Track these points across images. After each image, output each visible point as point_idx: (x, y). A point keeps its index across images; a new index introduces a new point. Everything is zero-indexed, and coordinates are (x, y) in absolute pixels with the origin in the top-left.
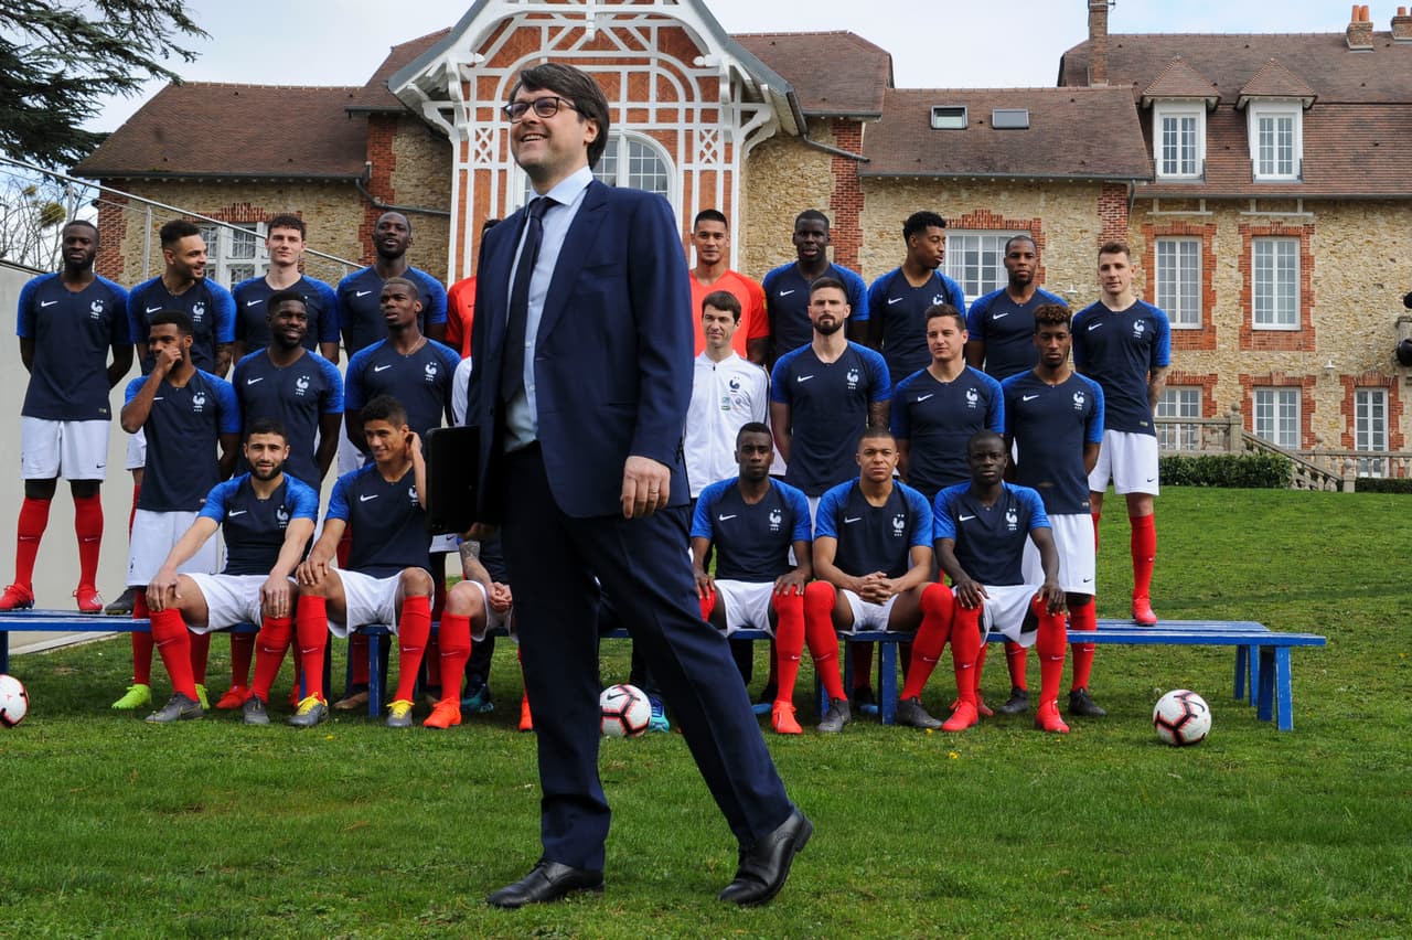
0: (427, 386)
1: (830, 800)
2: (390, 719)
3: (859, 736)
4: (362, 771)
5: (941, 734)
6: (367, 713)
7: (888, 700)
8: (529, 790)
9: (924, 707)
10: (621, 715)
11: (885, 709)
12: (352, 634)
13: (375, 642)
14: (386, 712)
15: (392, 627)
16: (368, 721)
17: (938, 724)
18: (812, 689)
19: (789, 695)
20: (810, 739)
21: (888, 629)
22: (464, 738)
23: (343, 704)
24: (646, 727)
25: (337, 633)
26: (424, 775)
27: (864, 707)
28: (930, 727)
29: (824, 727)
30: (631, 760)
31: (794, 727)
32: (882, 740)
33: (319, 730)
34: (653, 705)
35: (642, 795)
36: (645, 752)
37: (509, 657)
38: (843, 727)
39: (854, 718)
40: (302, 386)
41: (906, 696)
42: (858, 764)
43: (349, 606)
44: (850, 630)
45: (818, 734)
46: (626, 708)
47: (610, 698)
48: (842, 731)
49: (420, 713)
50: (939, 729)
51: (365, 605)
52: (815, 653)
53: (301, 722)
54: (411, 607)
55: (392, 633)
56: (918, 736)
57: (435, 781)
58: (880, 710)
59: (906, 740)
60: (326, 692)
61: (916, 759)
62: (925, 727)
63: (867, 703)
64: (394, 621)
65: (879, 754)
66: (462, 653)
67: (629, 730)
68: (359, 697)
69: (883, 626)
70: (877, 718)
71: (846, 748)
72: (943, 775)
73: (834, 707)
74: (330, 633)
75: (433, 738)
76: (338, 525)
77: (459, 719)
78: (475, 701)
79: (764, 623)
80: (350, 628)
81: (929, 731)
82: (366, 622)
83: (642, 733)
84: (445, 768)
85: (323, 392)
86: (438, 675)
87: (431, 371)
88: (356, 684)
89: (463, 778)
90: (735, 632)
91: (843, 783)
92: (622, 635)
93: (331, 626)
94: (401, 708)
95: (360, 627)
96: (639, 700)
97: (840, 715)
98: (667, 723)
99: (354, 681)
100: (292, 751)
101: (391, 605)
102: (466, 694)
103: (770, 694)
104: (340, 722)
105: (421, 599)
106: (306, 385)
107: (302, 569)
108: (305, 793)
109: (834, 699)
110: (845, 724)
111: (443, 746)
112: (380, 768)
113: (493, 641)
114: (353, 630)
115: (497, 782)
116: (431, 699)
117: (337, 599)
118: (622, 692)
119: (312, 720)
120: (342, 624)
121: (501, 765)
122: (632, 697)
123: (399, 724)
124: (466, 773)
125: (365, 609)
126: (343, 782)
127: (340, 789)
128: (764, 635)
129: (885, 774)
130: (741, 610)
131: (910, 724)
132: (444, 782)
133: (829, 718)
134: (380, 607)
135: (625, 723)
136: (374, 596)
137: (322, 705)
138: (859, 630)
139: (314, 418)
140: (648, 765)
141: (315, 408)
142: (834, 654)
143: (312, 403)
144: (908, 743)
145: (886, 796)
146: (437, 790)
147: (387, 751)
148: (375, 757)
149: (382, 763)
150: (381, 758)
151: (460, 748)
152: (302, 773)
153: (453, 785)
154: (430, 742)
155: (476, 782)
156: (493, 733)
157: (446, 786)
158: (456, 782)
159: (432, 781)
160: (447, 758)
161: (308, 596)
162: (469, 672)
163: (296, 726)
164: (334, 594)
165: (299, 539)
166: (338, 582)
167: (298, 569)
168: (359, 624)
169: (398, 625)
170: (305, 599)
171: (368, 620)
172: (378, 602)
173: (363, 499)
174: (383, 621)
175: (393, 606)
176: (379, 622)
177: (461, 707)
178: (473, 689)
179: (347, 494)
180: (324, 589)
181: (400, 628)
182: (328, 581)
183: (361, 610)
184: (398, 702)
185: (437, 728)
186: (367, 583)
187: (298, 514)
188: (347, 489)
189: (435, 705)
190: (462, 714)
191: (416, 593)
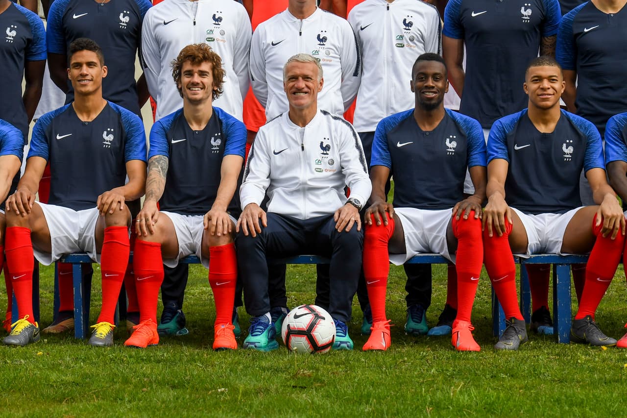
0: (120, 34)
1: (508, 400)
2: (92, 338)
3: (535, 352)
4: (69, 378)
5: (615, 350)
6: (72, 335)
7: (563, 322)
8: (222, 393)
9: (598, 326)
10: (308, 333)
11: (560, 329)
12: (56, 262)
13: (77, 270)
14: (89, 333)
15: (93, 255)
16: (75, 342)
17: (612, 341)
18: (490, 316)
19: (469, 316)
20: (489, 355)
21: (562, 252)
22: (164, 353)
23: (50, 329)
24: (331, 344)
25: (43, 262)
26: (126, 381)
27: (540, 328)
28: (605, 345)
29: (501, 345)
30: (317, 370)
31: (473, 345)
32: (558, 355)
33: (31, 349)
34: (338, 325)
35: (328, 396)
36: (331, 364)
37: (203, 293)
38: (519, 346)
39: (530, 339)
40: (11, 34)
41: (581, 316)
42: (535, 372)
43: (53, 236)
44: (525, 253)
45: (496, 350)
46: (312, 326)
47: (296, 317)
48: (519, 348)
49: (120, 336)
50: (614, 346)
51: (67, 235)
52: (492, 274)
53: (13, 341)
54: (112, 236)
55: (93, 261)
56: (592, 352)
57: (135, 386)
58: (556, 331)
59: (582, 355)
61: (592, 370)
62: (599, 345)
63: (543, 325)
64: (94, 249)
65: (556, 366)
66: (155, 277)
67: (316, 347)
68: (66, 323)
69: (557, 250)
70: (554, 338)
71: (524, 360)
72: (617, 381)
73: (511, 326)
74: (36, 262)
75: (133, 353)
76: (40, 163)
77: (157, 340)
78: (171, 325)
79: (442, 249)
80: (55, 256)
81: (605, 348)
82: (69, 250)
83: (327, 350)
84: (144, 375)
85: (28, 40)
86: (136, 302)
87: (124, 19)
88: (63, 312)
89: (161, 383)
90: (414, 257)
91: (520, 388)
92: (307, 262)
93: (37, 256)
94: (103, 329)
95: (64, 256)
96: (324, 319)
97: (517, 333)
98: (351, 343)
99: (60, 309)
100: (6, 362)
101: (91, 234)
102: (163, 319)
103: (449, 315)
104: (48, 342)
105: (120, 228)
106: (14, 33)
107: (14, 200)
108: (18, 395)
109: (511, 319)
110: (521, 342)
111: (142, 360)
112: (85, 376)
113: (187, 268)
114: (58, 258)
115: (193, 387)
117: (42, 229)
118: (307, 311)
119: (23, 340)
120: (47, 253)
121: (195, 373)
122: (318, 316)
123: (100, 343)
124: (163, 380)
125: (66, 237)
126: (52, 386)
127: (51, 392)
128: (443, 259)
129: (560, 381)
130: (420, 236)
131: (585, 342)
132: (144, 386)
133: (507, 337)
134: (80, 235)
135: (312, 340)
136: (73, 226)
137: (32, 327)
138: (533, 254)
139: (21, 64)
140: (333, 373)
141: (22, 55)
142: (511, 275)
143: (20, 51)
144: (583, 357)
145: (563, 397)
146: (138, 393)
147: (93, 363)
148: (81, 367)
149: (87, 371)
150: (87, 368)
151: (159, 362)
152: (15, 378)
153: (152, 388)
154: (131, 357)
155: (174, 387)
156: (187, 351)
157: (145, 389)
158: (154, 386)
159: (132, 386)
160: (146, 368)
161: (16, 225)
162: (165, 298)
163: (9, 345)
164: (38, 225)
165: (7, 174)
166: (41, 215)
167: (8, 201)
168: (63, 252)
169: (98, 253)
170: (13, 230)
171: (70, 248)
172: (78, 231)
173: (58, 137)
174: (85, 249)
175: (93, 236)
176: (82, 252)
177: (159, 330)
178: (170, 315)
179: (45, 134)
180: (29, 221)
181: (100, 256)
182: (32, 212)
183: (64, 239)
184: (101, 323)
185: (137, 347)
186: (67, 215)
187: (4, 153)
188: (45, 129)
189: (134, 327)
190: (160, 336)
191: (116, 224)
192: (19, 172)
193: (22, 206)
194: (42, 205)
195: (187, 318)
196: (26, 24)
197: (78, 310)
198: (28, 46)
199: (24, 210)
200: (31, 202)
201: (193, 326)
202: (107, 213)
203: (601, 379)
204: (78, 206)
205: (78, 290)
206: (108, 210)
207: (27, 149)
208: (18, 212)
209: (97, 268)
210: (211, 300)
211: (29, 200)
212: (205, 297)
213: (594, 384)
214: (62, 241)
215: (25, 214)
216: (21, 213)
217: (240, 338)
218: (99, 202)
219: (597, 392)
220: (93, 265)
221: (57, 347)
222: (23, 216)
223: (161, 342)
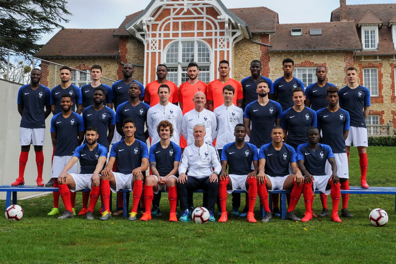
0: (140, 116)
1: (267, 242)
2: (129, 218)
3: (275, 223)
4: (123, 233)
5: (301, 222)
6: (123, 216)
7: (284, 212)
8: (173, 239)
9: (295, 214)
10: (200, 217)
11: (283, 215)
13: (125, 194)
14: (128, 216)
15: (130, 190)
16: (124, 219)
17: (300, 219)
18: (259, 209)
19: (253, 211)
20: (259, 224)
21: (283, 189)
22: (153, 223)
23: (115, 214)
24: (208, 220)
25: (113, 191)
26: (141, 234)
27: (276, 214)
28: (297, 220)
29: (263, 220)
30: (204, 230)
31: (254, 220)
32: (282, 224)
33: (109, 221)
34: (210, 213)
35: (208, 240)
36: (208, 228)
37: (165, 200)
39: (273, 218)
40: (104, 116)
41: (289, 211)
42: (275, 231)
43: (117, 183)
44: (271, 190)
45: (262, 222)
46: (202, 214)
47: (197, 211)
48: (269, 222)
49: (139, 216)
50: (300, 221)
51: (121, 183)
52: (261, 197)
53: (103, 219)
54: (137, 183)
55: (130, 191)
56: (293, 223)
58: (281, 215)
59: (290, 224)
60: (111, 210)
61: (294, 230)
63: (277, 213)
65: (281, 229)
66: (151, 197)
67: (203, 221)
68: (120, 212)
69: (281, 189)
70: (280, 218)
71: (271, 226)
72: (302, 235)
73: (267, 214)
75: (143, 223)
76: (113, 159)
77: (151, 218)
78: (155, 212)
79: (244, 188)
80: (117, 190)
81: (297, 222)
82: (122, 188)
83: (207, 222)
84: (147, 232)
85: (110, 118)
87: (141, 112)
88: (119, 208)
90: (235, 191)
91: (271, 237)
92: (200, 192)
93: (111, 189)
94: (133, 215)
95: (121, 190)
96: (206, 212)
97: (269, 217)
98: (215, 219)
99: (119, 207)
100: (101, 227)
101: (130, 183)
102: (152, 211)
104: (115, 219)
105: (140, 181)
106: (105, 116)
107: (104, 171)
108: (106, 239)
109: (266, 212)
110: (270, 219)
111: (146, 226)
112: (128, 232)
113: (161, 194)
114: (118, 191)
115: (164, 236)
116: (142, 212)
117: (113, 181)
118: (200, 209)
119: (106, 218)
120: (115, 189)
121: (164, 231)
122: (204, 211)
123: (132, 219)
124: (154, 234)
126: (117, 236)
127: (116, 238)
129: (284, 234)
130: (237, 184)
131: (291, 219)
132: (148, 236)
133: (265, 218)
135: (202, 219)
136: (124, 180)
137: (109, 214)
138: (274, 190)
139: (107, 126)
140: (209, 231)
141: (108, 123)
142: (266, 197)
143: (107, 122)
144: (290, 225)
145: (285, 241)
146: (145, 239)
147: (130, 227)
148: (126, 229)
149: (128, 231)
150: (128, 229)
151: (152, 227)
152: (104, 233)
153: (150, 237)
154: (143, 225)
155: (157, 236)
156: (161, 222)
157: (148, 237)
158: (151, 236)
159: (144, 236)
160: (148, 229)
161: (104, 180)
162: (153, 204)
163: (102, 220)
164: (112, 179)
165: (102, 163)
166: (113, 176)
167: (102, 172)
168: (120, 189)
169: (132, 189)
170: (103, 181)
171: (123, 187)
172: (126, 182)
173: (120, 151)
174: (128, 188)
175: (131, 183)
176: (126, 188)
177: (151, 214)
178: (155, 209)
179: (115, 149)
180: (109, 178)
181: (133, 190)
182: (110, 175)
183: (121, 184)
184: (132, 213)
185: (144, 221)
186: (122, 176)
187: (101, 155)
188: (115, 148)
189: (143, 214)
190: (152, 216)
191: (138, 179)
192: (106, 162)
193: (107, 173)
194: (113, 173)
195: (161, 209)
196: (109, 113)
197: (125, 208)
198: (109, 120)
199: (107, 174)
200: (110, 172)
201: (163, 213)
202: (135, 176)
203: (297, 233)
204: (126, 173)
205: (125, 201)
206: (136, 175)
207: (109, 154)
208: (105, 175)
209: (131, 194)
210: (168, 202)
211: (109, 171)
212: (166, 201)
213: (294, 236)
214: (120, 185)
215: (108, 176)
216: (106, 175)
217: (178, 217)
218: (133, 172)
219: (296, 239)
220: (130, 193)
221: (118, 221)
222: (107, 177)
223: (152, 219)
